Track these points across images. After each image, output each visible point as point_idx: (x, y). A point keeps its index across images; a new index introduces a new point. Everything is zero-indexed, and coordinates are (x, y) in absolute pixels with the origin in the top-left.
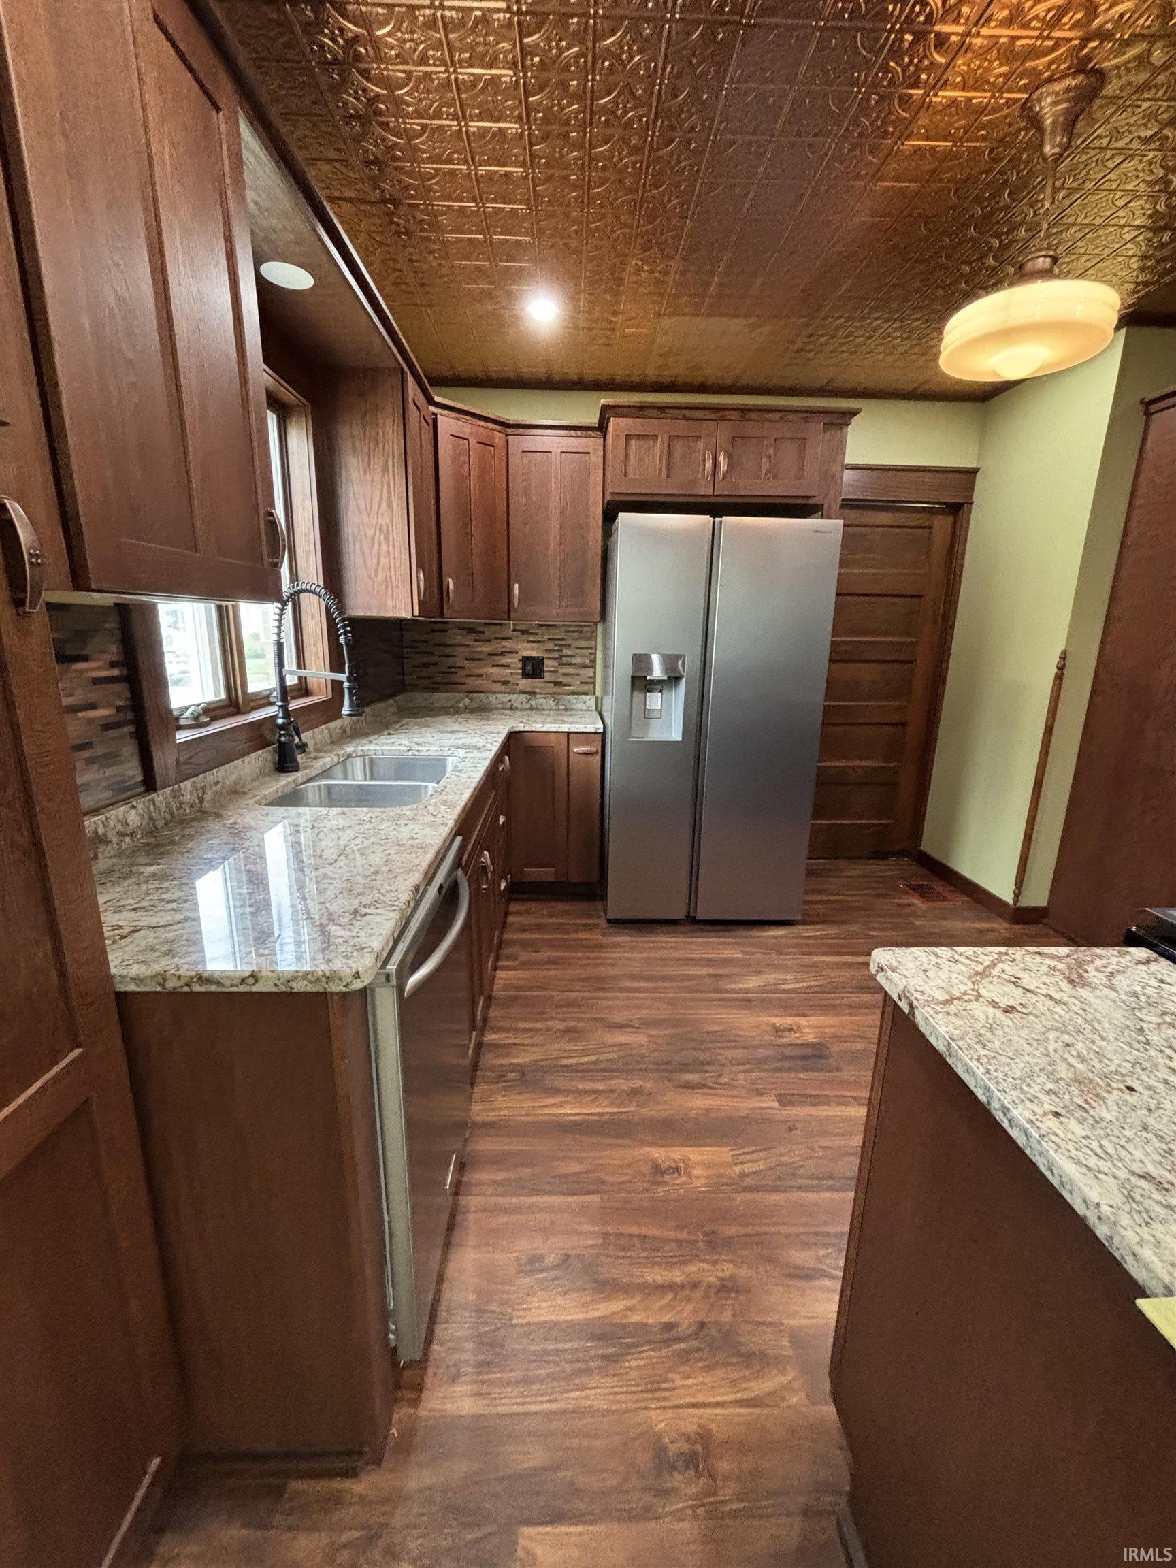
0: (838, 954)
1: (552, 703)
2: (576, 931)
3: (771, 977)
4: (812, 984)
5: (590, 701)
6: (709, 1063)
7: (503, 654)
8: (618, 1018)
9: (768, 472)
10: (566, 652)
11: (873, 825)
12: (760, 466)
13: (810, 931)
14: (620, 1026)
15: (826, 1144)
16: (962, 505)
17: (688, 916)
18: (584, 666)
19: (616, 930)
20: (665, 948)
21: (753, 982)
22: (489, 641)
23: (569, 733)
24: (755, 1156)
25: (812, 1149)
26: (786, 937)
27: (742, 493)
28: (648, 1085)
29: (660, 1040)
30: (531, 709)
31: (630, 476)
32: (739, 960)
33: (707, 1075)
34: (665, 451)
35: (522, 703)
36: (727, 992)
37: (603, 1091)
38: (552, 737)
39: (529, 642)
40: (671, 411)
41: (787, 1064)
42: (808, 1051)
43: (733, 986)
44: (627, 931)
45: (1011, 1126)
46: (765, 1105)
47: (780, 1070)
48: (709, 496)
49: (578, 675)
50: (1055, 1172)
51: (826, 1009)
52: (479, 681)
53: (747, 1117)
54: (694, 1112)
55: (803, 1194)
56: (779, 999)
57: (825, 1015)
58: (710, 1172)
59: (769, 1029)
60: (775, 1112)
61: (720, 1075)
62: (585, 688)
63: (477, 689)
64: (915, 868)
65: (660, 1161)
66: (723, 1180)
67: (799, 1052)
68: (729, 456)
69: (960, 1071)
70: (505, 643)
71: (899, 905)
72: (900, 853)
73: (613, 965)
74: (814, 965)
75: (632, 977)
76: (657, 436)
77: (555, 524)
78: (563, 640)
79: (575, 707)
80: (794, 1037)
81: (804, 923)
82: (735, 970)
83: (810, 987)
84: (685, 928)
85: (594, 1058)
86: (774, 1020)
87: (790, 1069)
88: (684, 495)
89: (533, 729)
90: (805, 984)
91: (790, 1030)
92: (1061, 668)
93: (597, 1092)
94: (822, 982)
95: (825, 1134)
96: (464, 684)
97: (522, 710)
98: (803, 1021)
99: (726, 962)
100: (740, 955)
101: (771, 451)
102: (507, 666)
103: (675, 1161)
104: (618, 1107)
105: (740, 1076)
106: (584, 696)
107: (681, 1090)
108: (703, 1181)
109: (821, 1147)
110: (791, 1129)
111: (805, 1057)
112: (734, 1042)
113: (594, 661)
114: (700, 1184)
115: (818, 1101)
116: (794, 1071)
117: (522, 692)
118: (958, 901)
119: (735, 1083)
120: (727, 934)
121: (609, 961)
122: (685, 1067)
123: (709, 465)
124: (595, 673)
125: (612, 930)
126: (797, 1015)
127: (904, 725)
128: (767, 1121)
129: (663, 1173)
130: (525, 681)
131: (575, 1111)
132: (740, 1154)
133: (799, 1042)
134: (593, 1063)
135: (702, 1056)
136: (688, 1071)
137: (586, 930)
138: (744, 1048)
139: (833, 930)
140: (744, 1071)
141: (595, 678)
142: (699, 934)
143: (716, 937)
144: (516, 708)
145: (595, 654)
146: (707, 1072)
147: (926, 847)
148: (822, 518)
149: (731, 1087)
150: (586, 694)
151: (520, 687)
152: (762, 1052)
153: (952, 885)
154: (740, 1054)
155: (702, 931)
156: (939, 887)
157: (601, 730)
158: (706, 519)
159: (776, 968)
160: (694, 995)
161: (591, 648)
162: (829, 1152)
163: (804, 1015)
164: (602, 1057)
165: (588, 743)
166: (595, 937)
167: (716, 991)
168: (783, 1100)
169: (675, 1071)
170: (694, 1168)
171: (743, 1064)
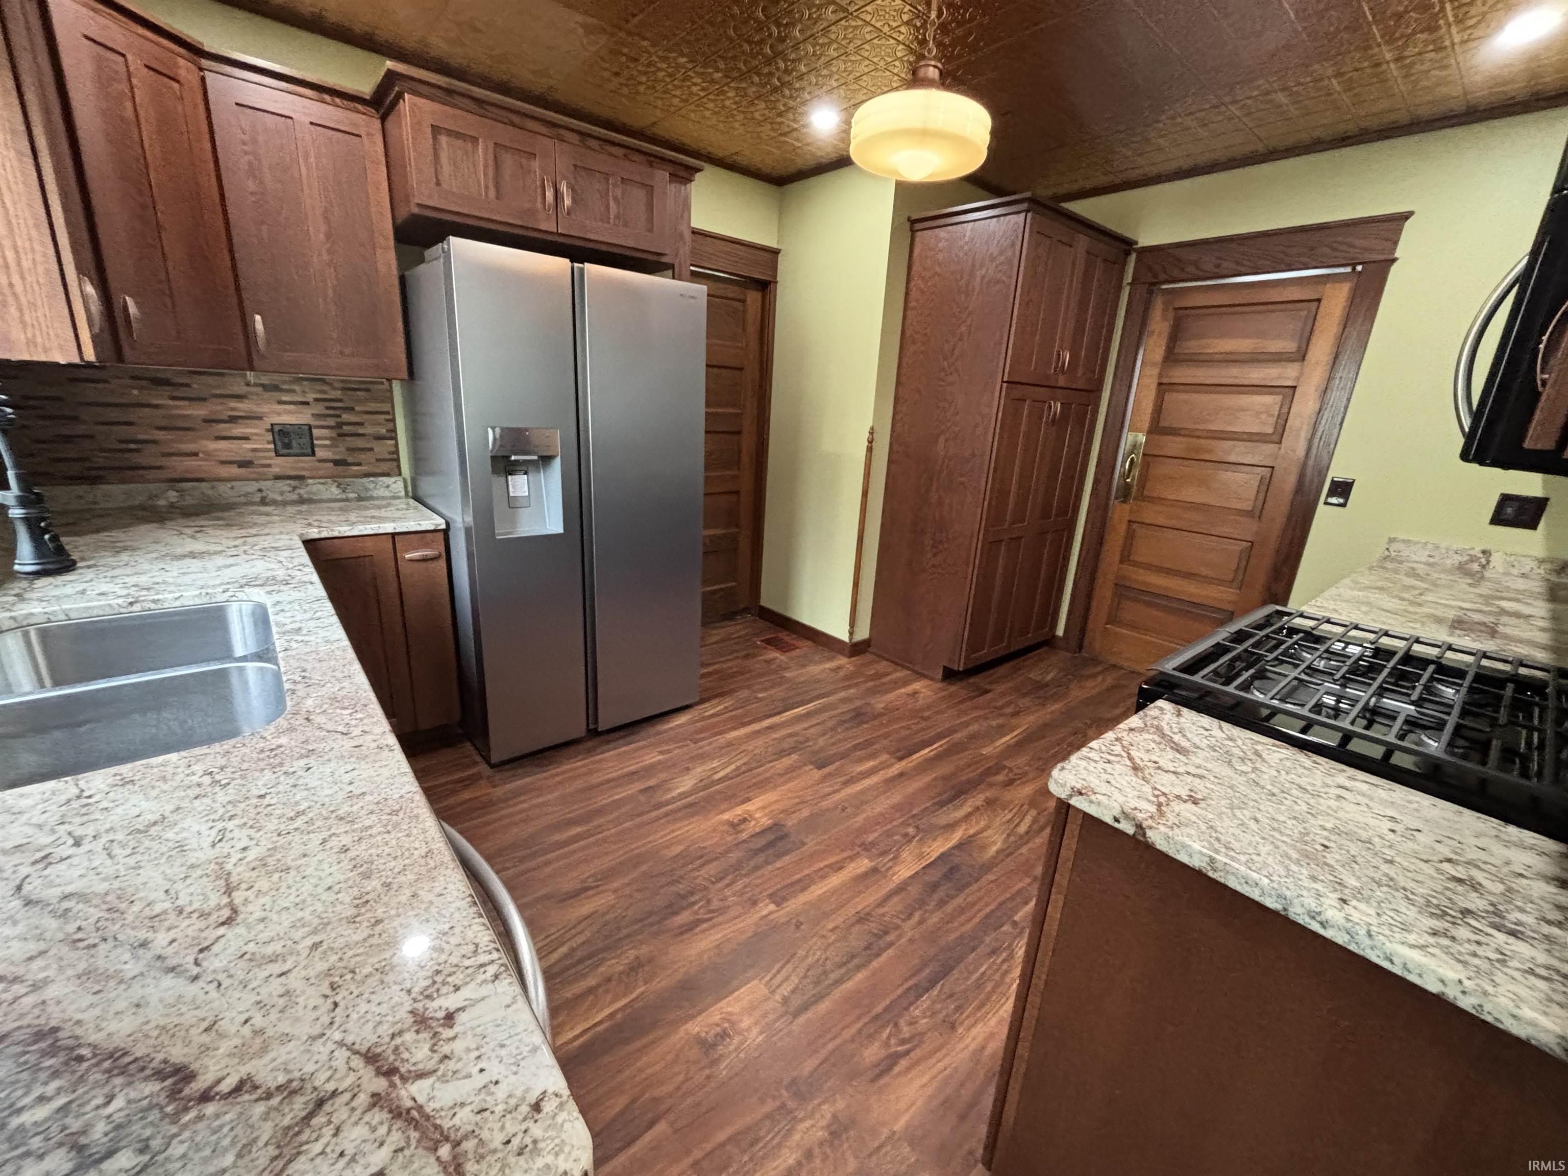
0: (744, 725)
1: (335, 491)
2: (454, 792)
3: (700, 771)
4: (738, 764)
5: (396, 485)
6: (692, 894)
7: (233, 420)
8: (568, 884)
9: (617, 217)
10: (346, 417)
11: (721, 589)
12: (607, 207)
13: (711, 709)
14: (575, 895)
15: (831, 926)
16: (770, 282)
17: (589, 731)
18: (379, 438)
19: (507, 774)
20: (579, 776)
21: (686, 783)
22: (204, 400)
23: (393, 535)
24: (784, 973)
25: (823, 936)
26: (692, 722)
27: (589, 236)
28: (644, 950)
29: (627, 891)
30: (302, 501)
31: (445, 186)
32: (660, 762)
33: (696, 907)
34: (491, 162)
35: (282, 493)
36: (668, 803)
37: (599, 986)
38: (369, 543)
39: (280, 402)
40: (494, 109)
41: (761, 858)
42: (770, 837)
43: (669, 796)
44: (520, 771)
45: (1324, 927)
46: (765, 912)
47: (757, 868)
48: (552, 233)
49: (371, 449)
50: (1395, 959)
51: (763, 785)
52: (190, 463)
53: (756, 934)
54: (706, 956)
55: (844, 986)
56: (719, 792)
57: (766, 792)
58: (757, 1014)
59: (726, 828)
60: (776, 915)
61: (709, 901)
62: (385, 467)
63: (188, 476)
64: (761, 624)
65: (704, 1035)
66: (771, 1017)
67: (762, 842)
68: (571, 187)
69: (1233, 883)
70: (233, 404)
71: (766, 661)
72: (746, 610)
73: (525, 821)
74: (730, 744)
75: (558, 827)
76: (474, 140)
77: (317, 232)
78: (340, 400)
79: (375, 493)
80: (752, 828)
81: (702, 701)
82: (663, 776)
83: (738, 768)
84: (589, 744)
85: (564, 950)
86: (726, 816)
87: (767, 863)
88: (522, 227)
89: (336, 534)
90: (733, 767)
91: (745, 820)
92: (871, 442)
93: (591, 990)
94: (745, 760)
95: (826, 915)
96: (160, 468)
97: (285, 504)
98: (749, 807)
99: (649, 770)
100: (661, 757)
101: (619, 192)
102: (246, 438)
103: (718, 1025)
104: (625, 995)
105: (728, 892)
106: (385, 479)
107: (679, 939)
108: (755, 1031)
109: (831, 931)
110: (798, 926)
111: (770, 844)
112: (703, 857)
113: (394, 430)
114: (755, 1037)
115: (803, 885)
116: (769, 863)
117: (277, 478)
118: (805, 646)
119: (727, 904)
120: (636, 737)
121: (517, 818)
122: (672, 910)
123: (550, 195)
124: (396, 445)
125: (498, 776)
126: (743, 802)
127: (737, 493)
128: (776, 928)
129: (714, 1046)
130: (280, 460)
131: (577, 1031)
132: (771, 979)
133: (757, 830)
134: (566, 956)
135: (681, 888)
136: (676, 913)
137: (466, 787)
138: (716, 859)
139: (728, 702)
140: (728, 886)
141: (397, 452)
142: (605, 747)
143: (625, 745)
144: (274, 503)
145: (393, 420)
146: (694, 903)
147: (766, 601)
148: (674, 278)
149: (722, 911)
150: (388, 475)
151: (276, 470)
152: (734, 856)
153: (795, 633)
154: (712, 869)
155: (608, 742)
156: (784, 635)
157: (443, 527)
158: (561, 264)
159: (702, 758)
160: (638, 820)
161: (388, 413)
162: (838, 931)
163: (748, 800)
164: (573, 943)
165: (426, 545)
166: (481, 791)
167: (659, 806)
168: (778, 899)
169: (665, 919)
170: (741, 1021)
171: (722, 879)
